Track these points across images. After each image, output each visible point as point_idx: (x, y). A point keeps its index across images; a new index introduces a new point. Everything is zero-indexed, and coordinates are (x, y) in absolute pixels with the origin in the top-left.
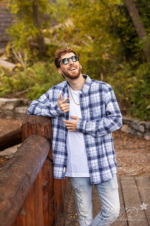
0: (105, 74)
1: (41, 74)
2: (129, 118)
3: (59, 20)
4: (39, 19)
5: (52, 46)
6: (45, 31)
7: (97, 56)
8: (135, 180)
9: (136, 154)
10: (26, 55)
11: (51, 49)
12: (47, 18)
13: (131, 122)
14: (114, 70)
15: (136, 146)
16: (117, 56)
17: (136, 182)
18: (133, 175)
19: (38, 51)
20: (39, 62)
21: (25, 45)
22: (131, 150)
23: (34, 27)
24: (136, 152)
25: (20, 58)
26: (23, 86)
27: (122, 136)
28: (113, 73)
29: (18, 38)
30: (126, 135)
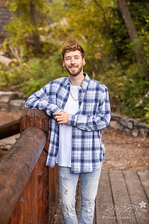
0: (97, 72)
1: (36, 70)
2: (119, 115)
3: (55, 19)
4: (36, 18)
5: (47, 44)
6: (41, 29)
7: (89, 55)
8: (123, 174)
9: (124, 150)
10: (22, 51)
11: (46, 46)
12: (43, 17)
13: (119, 118)
14: (105, 69)
15: (124, 142)
16: (109, 56)
17: (124, 175)
18: (121, 168)
19: (33, 48)
20: (34, 59)
21: (21, 42)
22: (120, 146)
23: (31, 25)
24: (124, 147)
25: (16, 54)
26: (18, 81)
27: (111, 132)
28: (104, 72)
29: (15, 34)
30: (115, 131)
